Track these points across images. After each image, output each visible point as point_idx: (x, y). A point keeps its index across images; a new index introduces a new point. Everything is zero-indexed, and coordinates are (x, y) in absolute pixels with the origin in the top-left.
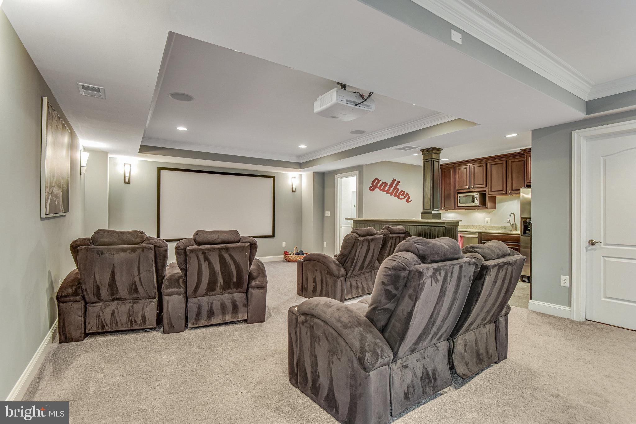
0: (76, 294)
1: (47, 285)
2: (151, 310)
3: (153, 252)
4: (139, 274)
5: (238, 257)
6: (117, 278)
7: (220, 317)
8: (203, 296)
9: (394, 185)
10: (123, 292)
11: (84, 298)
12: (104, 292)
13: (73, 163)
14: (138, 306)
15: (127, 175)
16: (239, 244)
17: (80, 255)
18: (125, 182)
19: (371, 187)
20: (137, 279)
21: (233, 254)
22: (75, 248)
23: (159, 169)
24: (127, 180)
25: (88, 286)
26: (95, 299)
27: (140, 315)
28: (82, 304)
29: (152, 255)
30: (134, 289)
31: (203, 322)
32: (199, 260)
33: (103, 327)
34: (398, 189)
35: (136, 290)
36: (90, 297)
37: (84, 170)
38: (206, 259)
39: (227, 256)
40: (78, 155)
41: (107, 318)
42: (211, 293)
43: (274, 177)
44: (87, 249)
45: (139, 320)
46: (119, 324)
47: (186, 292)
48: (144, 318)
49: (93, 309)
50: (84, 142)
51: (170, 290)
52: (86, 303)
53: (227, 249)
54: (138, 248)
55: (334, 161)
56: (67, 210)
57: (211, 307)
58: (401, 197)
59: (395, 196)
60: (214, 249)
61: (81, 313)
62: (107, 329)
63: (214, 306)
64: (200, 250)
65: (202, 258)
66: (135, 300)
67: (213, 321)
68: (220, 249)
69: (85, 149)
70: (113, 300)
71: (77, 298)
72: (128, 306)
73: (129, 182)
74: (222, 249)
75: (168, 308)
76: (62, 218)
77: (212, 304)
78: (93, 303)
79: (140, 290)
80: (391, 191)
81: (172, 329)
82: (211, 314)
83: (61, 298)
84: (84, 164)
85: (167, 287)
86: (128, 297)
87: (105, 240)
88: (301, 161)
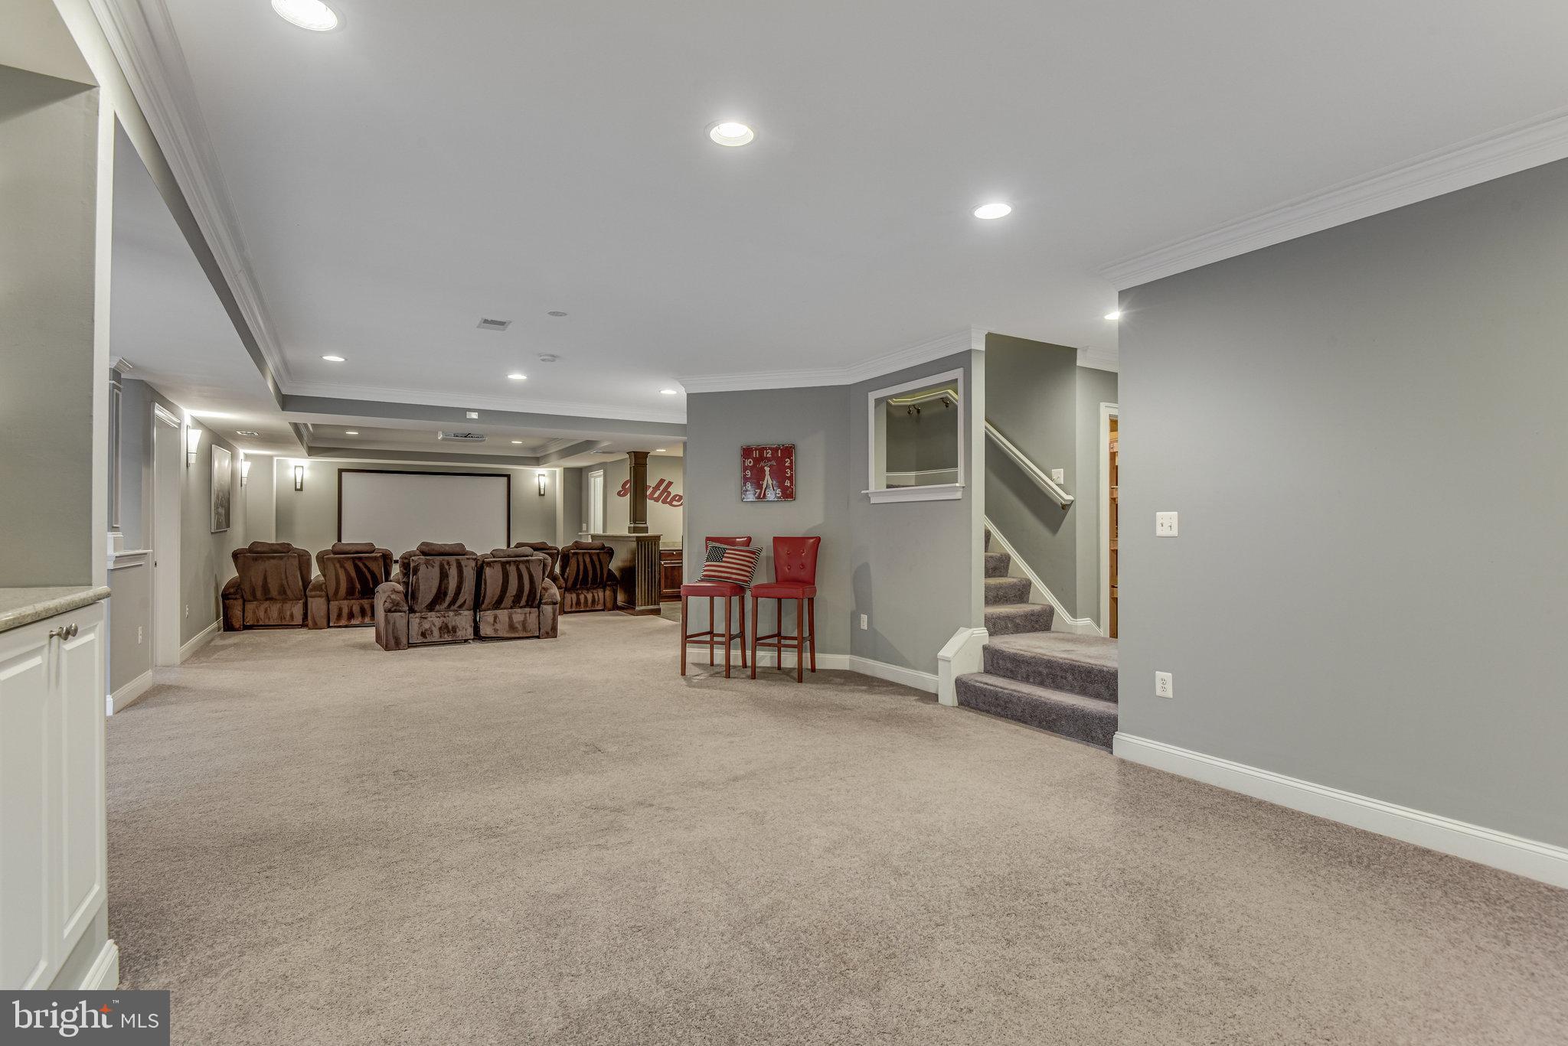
0: (235, 593)
1: (214, 585)
2: (297, 610)
3: (297, 560)
4: (287, 578)
5: (373, 566)
6: (269, 580)
7: (360, 619)
8: (344, 599)
9: (662, 488)
10: (274, 593)
11: (242, 597)
12: (259, 594)
13: (233, 474)
14: (287, 606)
15: (299, 480)
16: (373, 555)
17: (240, 561)
18: (296, 490)
19: (620, 491)
20: (285, 582)
21: (368, 564)
22: (236, 555)
23: (341, 471)
24: (298, 487)
25: (246, 587)
26: (251, 598)
27: (288, 613)
28: (240, 602)
29: (296, 562)
30: (283, 591)
31: (343, 622)
32: (335, 567)
33: (258, 621)
34: (669, 493)
35: (285, 593)
36: (248, 596)
37: (244, 482)
38: (342, 566)
39: (361, 565)
40: (238, 465)
41: (261, 614)
42: (351, 597)
43: (508, 477)
44: (245, 556)
45: (288, 618)
46: (271, 620)
47: (327, 596)
48: (292, 616)
49: (250, 607)
50: (242, 451)
51: (313, 593)
52: (244, 601)
53: (360, 559)
54: (285, 556)
55: (562, 458)
56: (228, 526)
57: (351, 610)
58: (675, 503)
59: (664, 502)
60: (348, 558)
61: (240, 608)
62: (261, 623)
63: (354, 608)
64: (336, 558)
65: (338, 565)
66: (285, 601)
67: (353, 622)
68: (353, 558)
69: (247, 457)
70: (266, 600)
71: (238, 596)
72: (279, 605)
73: (301, 489)
74: (356, 558)
75: (312, 609)
76: (223, 534)
77: (352, 607)
78: (250, 601)
79: (289, 592)
80: (656, 495)
81: (316, 626)
82: (351, 616)
83: (226, 596)
84: (245, 474)
85: (311, 590)
86: (278, 597)
87: (259, 549)
88: (538, 455)
